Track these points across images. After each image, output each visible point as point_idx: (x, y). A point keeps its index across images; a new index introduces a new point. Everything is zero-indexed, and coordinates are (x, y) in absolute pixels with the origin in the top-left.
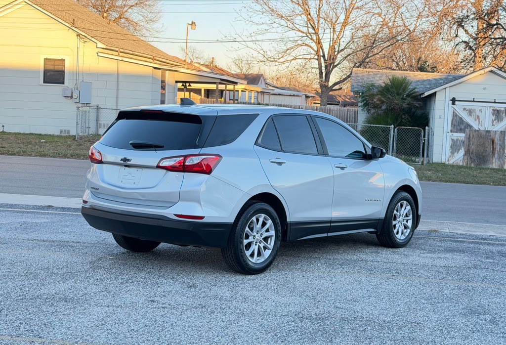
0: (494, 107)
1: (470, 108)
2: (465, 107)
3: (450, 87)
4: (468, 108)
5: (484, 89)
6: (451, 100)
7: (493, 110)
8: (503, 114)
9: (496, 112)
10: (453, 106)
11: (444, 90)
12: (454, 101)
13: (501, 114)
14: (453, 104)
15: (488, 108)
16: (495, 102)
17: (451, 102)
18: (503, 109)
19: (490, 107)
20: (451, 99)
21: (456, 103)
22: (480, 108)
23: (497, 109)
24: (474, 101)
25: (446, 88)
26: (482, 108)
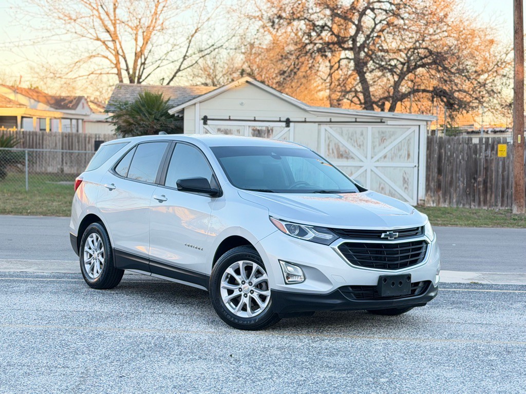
0: (254, 127)
1: (226, 128)
2: (219, 127)
3: (200, 102)
4: (222, 128)
5: (242, 104)
6: (202, 119)
7: (253, 130)
8: (265, 134)
9: (257, 132)
10: (205, 126)
11: (193, 107)
12: (205, 120)
13: (263, 134)
14: (205, 123)
15: (248, 127)
16: (255, 120)
17: (202, 121)
18: (264, 128)
19: (249, 126)
20: (202, 117)
21: (209, 122)
22: (238, 128)
23: (258, 128)
24: (230, 120)
25: (195, 104)
26: (240, 128)
